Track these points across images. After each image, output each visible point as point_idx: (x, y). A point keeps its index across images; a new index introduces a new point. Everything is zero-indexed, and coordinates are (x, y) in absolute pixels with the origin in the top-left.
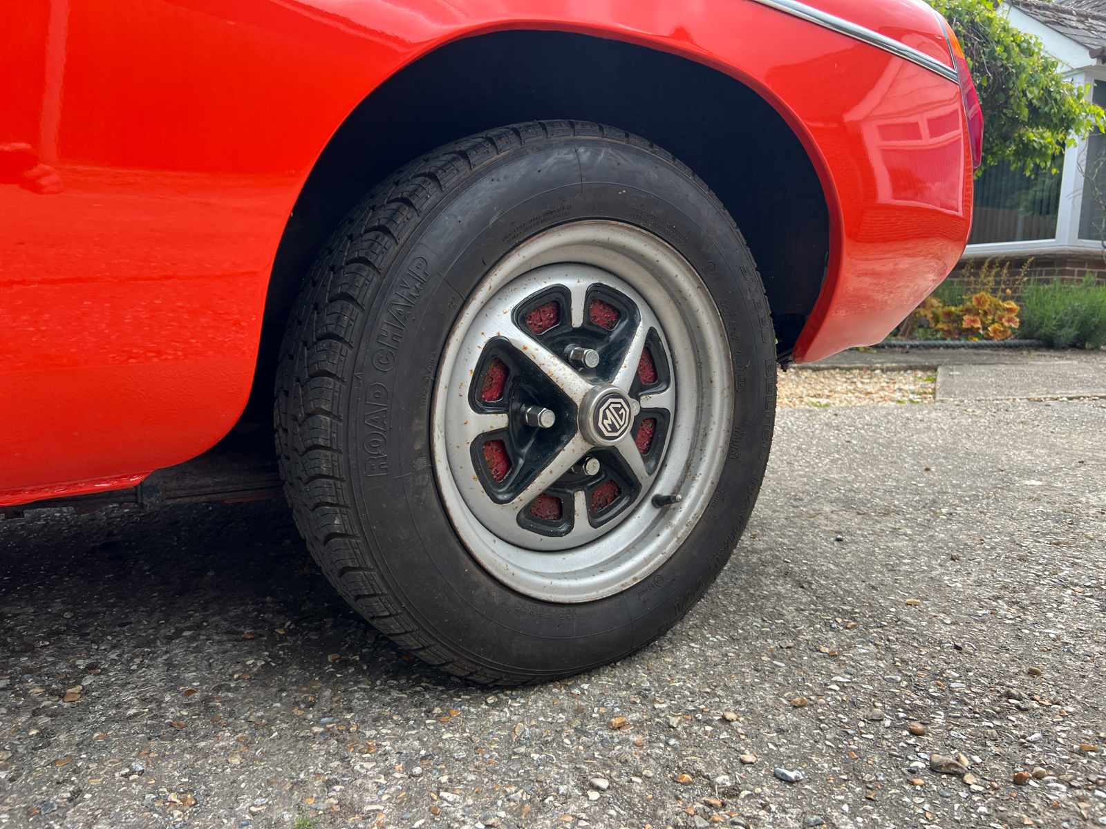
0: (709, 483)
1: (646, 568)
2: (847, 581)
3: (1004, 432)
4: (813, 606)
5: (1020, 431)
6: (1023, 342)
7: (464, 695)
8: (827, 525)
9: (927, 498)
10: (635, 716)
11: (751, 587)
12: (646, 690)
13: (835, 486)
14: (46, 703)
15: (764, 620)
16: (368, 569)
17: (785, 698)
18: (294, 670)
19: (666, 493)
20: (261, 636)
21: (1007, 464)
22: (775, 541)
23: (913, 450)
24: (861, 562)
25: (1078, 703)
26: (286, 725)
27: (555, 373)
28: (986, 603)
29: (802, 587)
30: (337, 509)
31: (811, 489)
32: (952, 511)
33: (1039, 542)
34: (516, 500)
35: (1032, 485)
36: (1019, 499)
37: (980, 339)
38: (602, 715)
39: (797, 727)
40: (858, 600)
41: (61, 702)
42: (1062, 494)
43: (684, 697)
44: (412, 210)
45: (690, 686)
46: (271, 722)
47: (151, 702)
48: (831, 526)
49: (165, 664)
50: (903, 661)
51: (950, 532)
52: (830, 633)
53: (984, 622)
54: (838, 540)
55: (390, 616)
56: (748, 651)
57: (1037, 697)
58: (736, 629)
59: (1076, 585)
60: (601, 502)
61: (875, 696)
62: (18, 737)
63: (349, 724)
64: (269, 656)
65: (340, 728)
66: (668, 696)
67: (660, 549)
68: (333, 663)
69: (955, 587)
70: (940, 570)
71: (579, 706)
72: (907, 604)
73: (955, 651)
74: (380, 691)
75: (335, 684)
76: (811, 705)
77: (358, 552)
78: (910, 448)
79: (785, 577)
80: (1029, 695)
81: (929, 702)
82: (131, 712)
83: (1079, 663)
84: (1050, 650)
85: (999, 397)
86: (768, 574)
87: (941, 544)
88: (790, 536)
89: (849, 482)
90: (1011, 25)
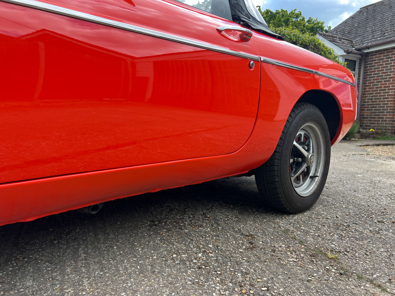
1: (312, 191)
4: (334, 200)
5: (347, 163)
7: (285, 215)
12: (317, 214)
15: (327, 203)
16: (281, 188)
19: (312, 176)
21: (351, 172)
27: (302, 151)
28: (368, 199)
30: (277, 177)
32: (346, 182)
33: (370, 188)
34: (295, 176)
35: (360, 176)
36: (359, 179)
42: (368, 178)
51: (350, 186)
55: (282, 197)
67: (314, 187)
68: (251, 212)
69: (359, 196)
70: (354, 193)
71: (308, 216)
72: (353, 199)
77: (280, 185)
90: (325, 45)
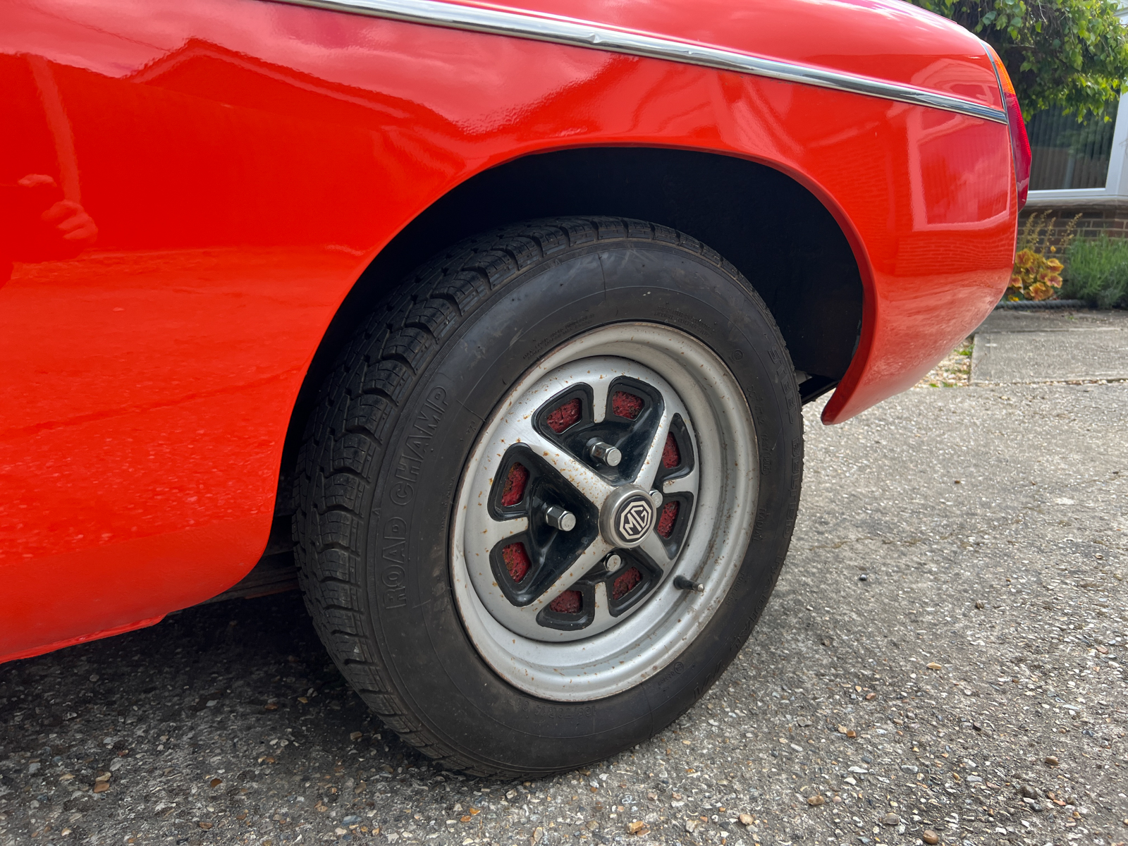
0: (732, 566)
1: (666, 656)
2: (870, 636)
3: (1039, 429)
4: (833, 671)
5: (1056, 427)
6: (1064, 302)
7: (484, 787)
8: (851, 559)
9: (955, 523)
10: (652, 817)
11: (772, 645)
12: (663, 782)
13: (862, 503)
14: (77, 794)
15: (783, 689)
16: (388, 692)
17: (801, 793)
18: (316, 752)
19: (687, 576)
20: (284, 706)
21: (1039, 475)
22: (798, 581)
23: (943, 455)
24: (885, 611)
25: (1093, 802)
26: (309, 826)
27: (575, 478)
28: (1008, 667)
29: (823, 644)
30: (356, 639)
31: (837, 509)
32: (979, 540)
33: (1066, 584)
34: (536, 602)
35: (1063, 505)
36: (1049, 524)
37: (1020, 299)
38: (619, 815)
39: (812, 832)
40: (879, 663)
41: (91, 792)
42: (1093, 518)
43: (701, 791)
44: (430, 337)
45: (707, 777)
46: (295, 821)
47: (177, 794)
48: (856, 560)
49: (190, 745)
50: (921, 745)
51: (976, 569)
52: (850, 706)
53: (1004, 692)
54: (862, 580)
55: (411, 732)
56: (766, 730)
57: (1052, 795)
58: (755, 700)
59: (1100, 643)
60: (622, 588)
61: (891, 792)
62: (51, 837)
63: (372, 825)
64: (292, 734)
65: (363, 831)
66: (686, 790)
67: (681, 636)
68: (356, 743)
69: (978, 645)
70: (964, 622)
71: (598, 803)
72: (928, 668)
73: (974, 733)
74: (402, 781)
75: (358, 769)
76: (827, 803)
77: (378, 678)
78: (941, 452)
79: (806, 630)
80: (1044, 791)
81: (945, 799)
82: (160, 807)
83: (1097, 749)
84: (1069, 731)
85: (1036, 380)
86: (790, 626)
87: (966, 586)
88: (814, 574)
89: (876, 499)
